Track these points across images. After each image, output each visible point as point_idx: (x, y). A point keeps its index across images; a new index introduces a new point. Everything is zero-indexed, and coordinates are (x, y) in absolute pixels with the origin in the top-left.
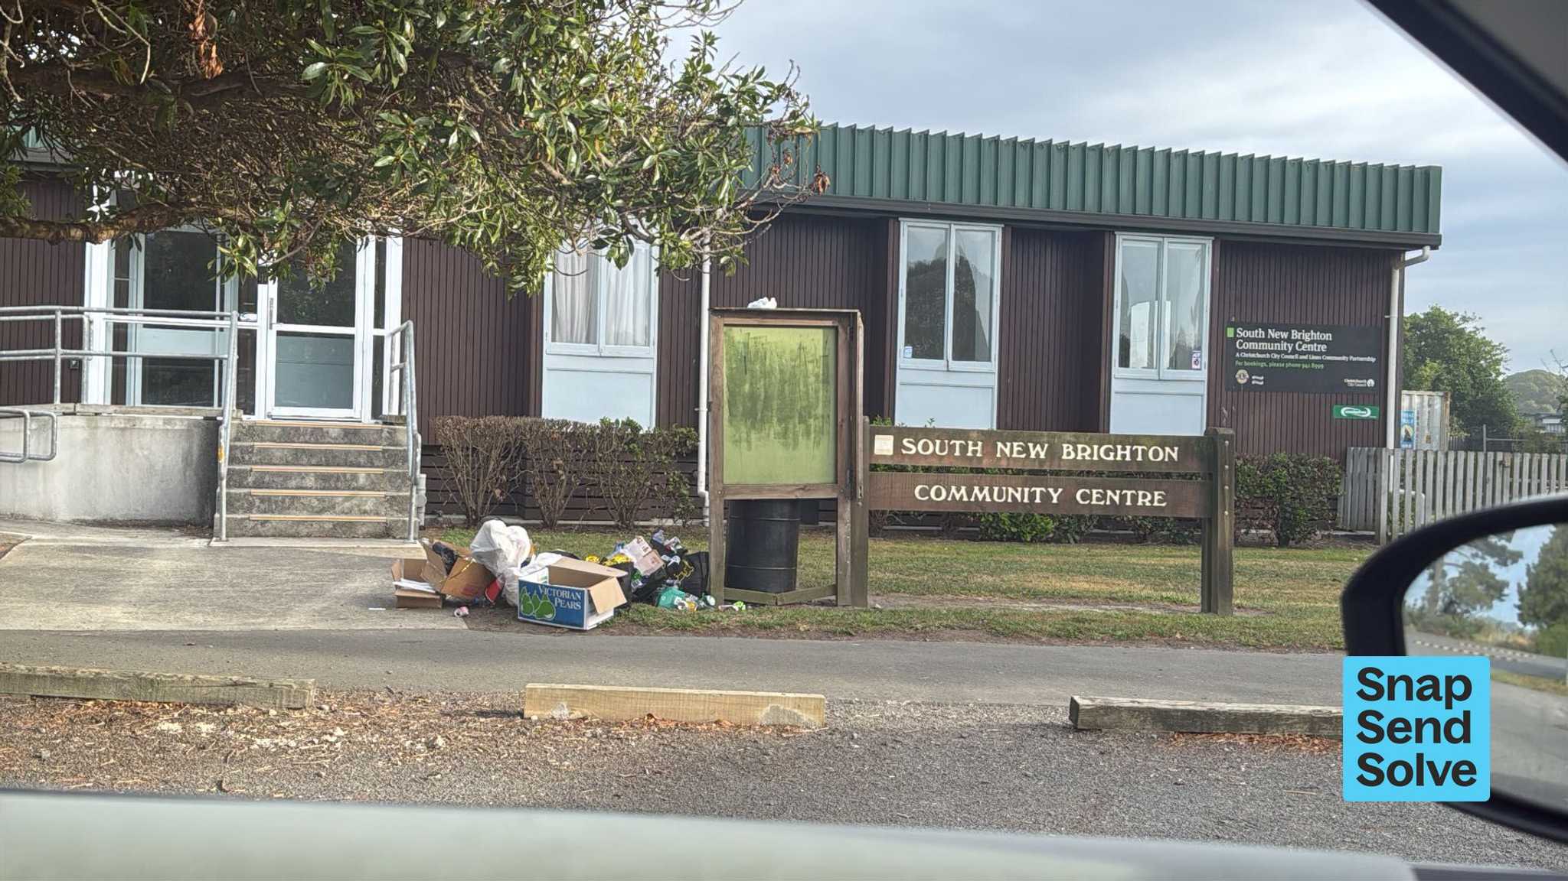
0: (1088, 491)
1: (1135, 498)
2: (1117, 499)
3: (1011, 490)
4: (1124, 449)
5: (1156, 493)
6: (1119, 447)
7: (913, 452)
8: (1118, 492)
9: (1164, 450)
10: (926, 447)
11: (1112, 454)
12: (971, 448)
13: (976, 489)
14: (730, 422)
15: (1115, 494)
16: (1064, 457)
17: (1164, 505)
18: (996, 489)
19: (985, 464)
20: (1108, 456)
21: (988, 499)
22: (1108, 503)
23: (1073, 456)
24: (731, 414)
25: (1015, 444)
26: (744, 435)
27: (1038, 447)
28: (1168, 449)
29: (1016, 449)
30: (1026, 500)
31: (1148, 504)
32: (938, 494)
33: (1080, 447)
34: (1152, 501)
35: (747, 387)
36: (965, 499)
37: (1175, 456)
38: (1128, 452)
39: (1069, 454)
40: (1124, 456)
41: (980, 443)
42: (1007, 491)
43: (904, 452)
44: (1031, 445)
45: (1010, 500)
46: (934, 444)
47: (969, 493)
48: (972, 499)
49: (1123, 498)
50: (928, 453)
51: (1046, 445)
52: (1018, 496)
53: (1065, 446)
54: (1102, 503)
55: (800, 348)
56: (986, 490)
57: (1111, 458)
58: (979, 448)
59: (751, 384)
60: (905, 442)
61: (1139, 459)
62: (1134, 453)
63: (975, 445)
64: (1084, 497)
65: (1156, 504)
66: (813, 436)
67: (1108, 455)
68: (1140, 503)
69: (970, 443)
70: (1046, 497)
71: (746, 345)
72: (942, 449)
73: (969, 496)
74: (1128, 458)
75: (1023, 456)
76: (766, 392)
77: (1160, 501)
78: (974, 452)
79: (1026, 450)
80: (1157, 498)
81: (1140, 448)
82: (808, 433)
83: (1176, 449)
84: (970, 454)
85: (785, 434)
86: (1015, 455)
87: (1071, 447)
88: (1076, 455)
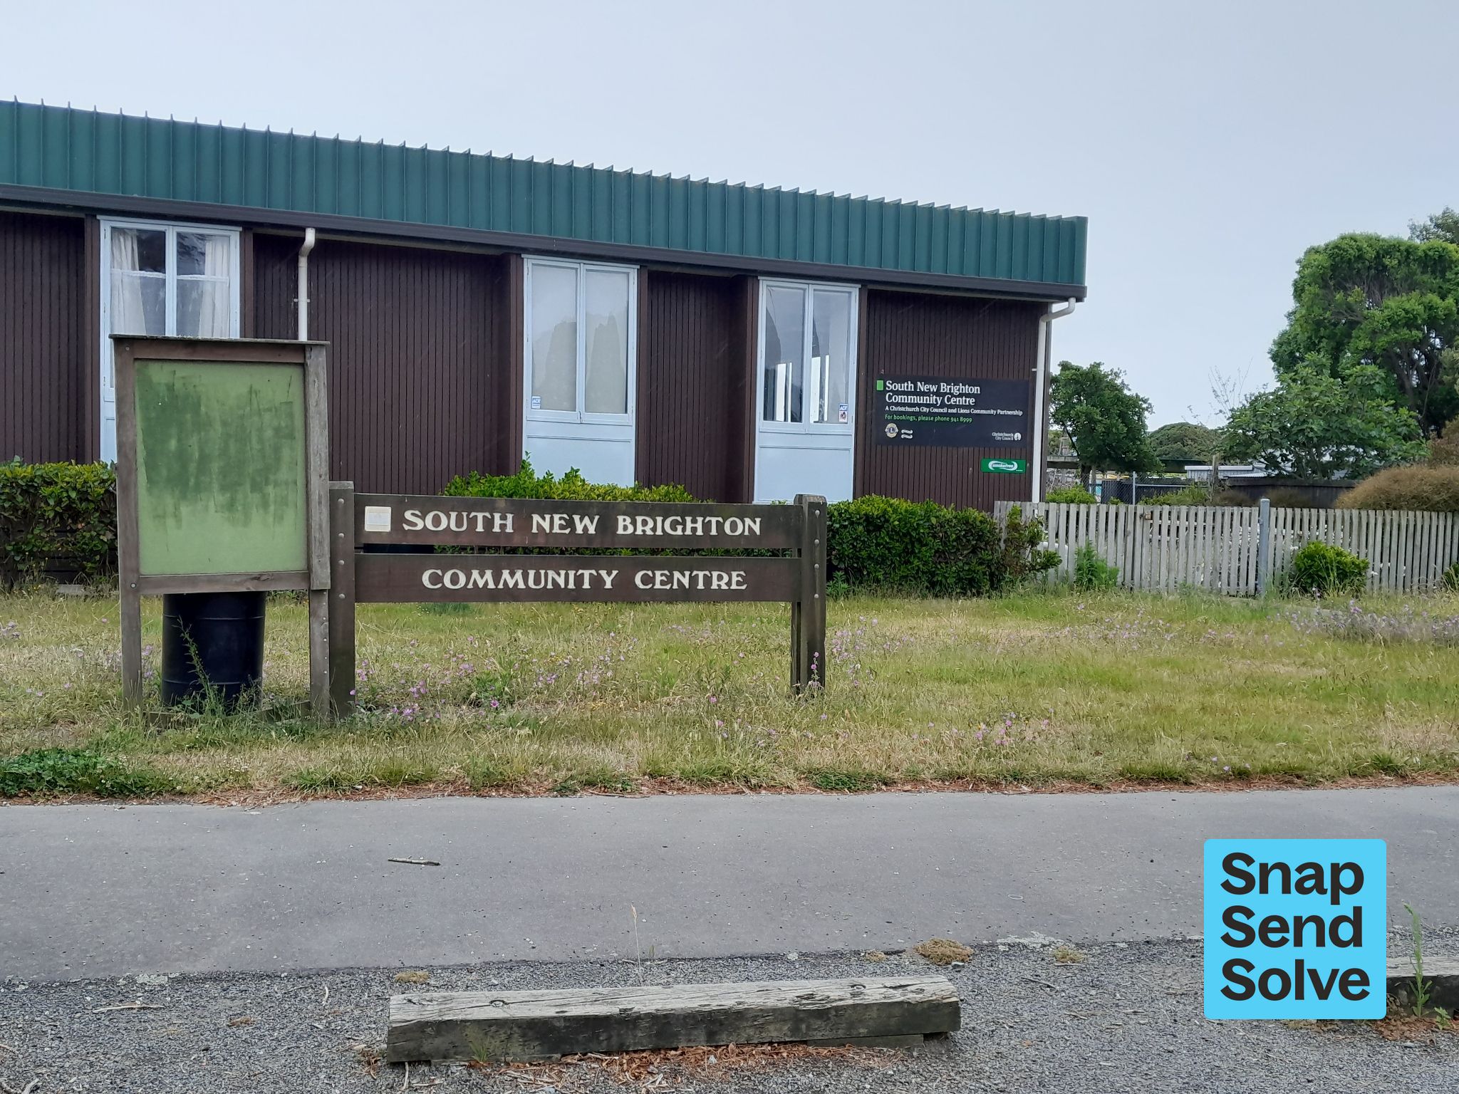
0: (650, 573)
1: (708, 581)
2: (686, 582)
3: (551, 574)
4: (694, 521)
5: (734, 574)
6: (688, 519)
7: (420, 527)
8: (687, 573)
9: (744, 523)
10: (437, 521)
11: (680, 528)
12: (497, 521)
13: (506, 574)
14: (149, 490)
15: (684, 575)
16: (620, 531)
17: (744, 587)
18: (532, 573)
19: (517, 542)
20: (675, 530)
21: (521, 586)
22: (675, 586)
23: (630, 530)
24: (149, 479)
25: (556, 517)
26: (170, 509)
27: (587, 520)
28: (748, 521)
29: (557, 522)
30: (571, 586)
31: (724, 587)
32: (455, 580)
33: (639, 519)
34: (729, 584)
35: (173, 444)
36: (491, 586)
37: (757, 528)
38: (699, 525)
39: (625, 528)
40: (694, 529)
41: (510, 516)
42: (546, 575)
43: (406, 527)
44: (576, 518)
45: (550, 586)
46: (449, 517)
47: (497, 579)
48: (501, 586)
49: (693, 580)
50: (441, 528)
51: (597, 518)
52: (561, 581)
53: (620, 518)
54: (668, 587)
55: (250, 392)
56: (519, 574)
57: (679, 532)
58: (509, 521)
59: (179, 440)
60: (408, 515)
61: (714, 532)
62: (706, 526)
63: (503, 518)
64: (646, 580)
65: (734, 586)
66: (272, 508)
67: (674, 528)
68: (714, 586)
69: (497, 516)
70: (595, 581)
71: (171, 388)
72: (459, 524)
73: (496, 582)
74: (700, 532)
75: (567, 531)
76: (201, 450)
77: (738, 583)
78: (503, 526)
79: (571, 524)
80: (735, 579)
81: (714, 520)
82: (265, 505)
83: (758, 520)
84: (497, 529)
85: (231, 506)
86: (556, 530)
87: (628, 520)
88: (635, 530)
